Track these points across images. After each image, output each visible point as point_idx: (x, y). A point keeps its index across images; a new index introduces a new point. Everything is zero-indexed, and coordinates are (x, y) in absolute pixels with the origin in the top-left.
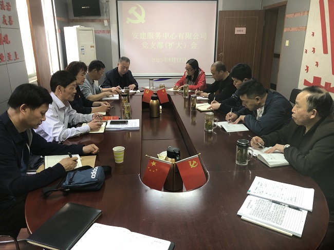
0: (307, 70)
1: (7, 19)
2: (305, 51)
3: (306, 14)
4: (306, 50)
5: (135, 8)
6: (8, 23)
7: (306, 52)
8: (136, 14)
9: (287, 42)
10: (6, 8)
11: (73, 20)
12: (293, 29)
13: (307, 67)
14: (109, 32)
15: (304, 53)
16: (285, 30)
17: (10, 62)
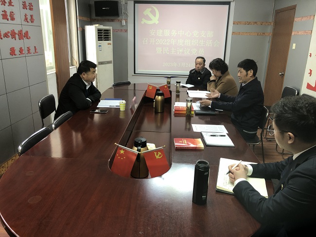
0: (310, 73)
1: (29, 18)
2: (309, 54)
3: (312, 18)
4: (311, 54)
5: (150, 9)
6: (29, 20)
7: (311, 56)
8: (151, 16)
9: (294, 45)
10: (28, 7)
11: (95, 19)
12: (300, 33)
13: (311, 71)
14: (126, 31)
15: (309, 57)
16: (293, 34)
17: (29, 55)
